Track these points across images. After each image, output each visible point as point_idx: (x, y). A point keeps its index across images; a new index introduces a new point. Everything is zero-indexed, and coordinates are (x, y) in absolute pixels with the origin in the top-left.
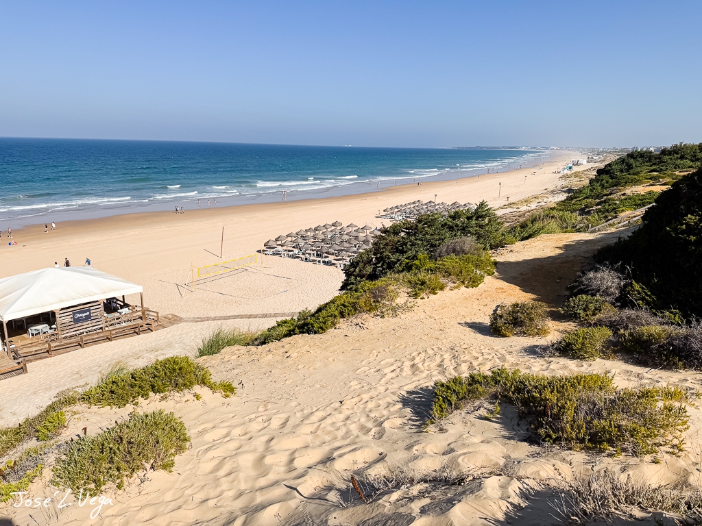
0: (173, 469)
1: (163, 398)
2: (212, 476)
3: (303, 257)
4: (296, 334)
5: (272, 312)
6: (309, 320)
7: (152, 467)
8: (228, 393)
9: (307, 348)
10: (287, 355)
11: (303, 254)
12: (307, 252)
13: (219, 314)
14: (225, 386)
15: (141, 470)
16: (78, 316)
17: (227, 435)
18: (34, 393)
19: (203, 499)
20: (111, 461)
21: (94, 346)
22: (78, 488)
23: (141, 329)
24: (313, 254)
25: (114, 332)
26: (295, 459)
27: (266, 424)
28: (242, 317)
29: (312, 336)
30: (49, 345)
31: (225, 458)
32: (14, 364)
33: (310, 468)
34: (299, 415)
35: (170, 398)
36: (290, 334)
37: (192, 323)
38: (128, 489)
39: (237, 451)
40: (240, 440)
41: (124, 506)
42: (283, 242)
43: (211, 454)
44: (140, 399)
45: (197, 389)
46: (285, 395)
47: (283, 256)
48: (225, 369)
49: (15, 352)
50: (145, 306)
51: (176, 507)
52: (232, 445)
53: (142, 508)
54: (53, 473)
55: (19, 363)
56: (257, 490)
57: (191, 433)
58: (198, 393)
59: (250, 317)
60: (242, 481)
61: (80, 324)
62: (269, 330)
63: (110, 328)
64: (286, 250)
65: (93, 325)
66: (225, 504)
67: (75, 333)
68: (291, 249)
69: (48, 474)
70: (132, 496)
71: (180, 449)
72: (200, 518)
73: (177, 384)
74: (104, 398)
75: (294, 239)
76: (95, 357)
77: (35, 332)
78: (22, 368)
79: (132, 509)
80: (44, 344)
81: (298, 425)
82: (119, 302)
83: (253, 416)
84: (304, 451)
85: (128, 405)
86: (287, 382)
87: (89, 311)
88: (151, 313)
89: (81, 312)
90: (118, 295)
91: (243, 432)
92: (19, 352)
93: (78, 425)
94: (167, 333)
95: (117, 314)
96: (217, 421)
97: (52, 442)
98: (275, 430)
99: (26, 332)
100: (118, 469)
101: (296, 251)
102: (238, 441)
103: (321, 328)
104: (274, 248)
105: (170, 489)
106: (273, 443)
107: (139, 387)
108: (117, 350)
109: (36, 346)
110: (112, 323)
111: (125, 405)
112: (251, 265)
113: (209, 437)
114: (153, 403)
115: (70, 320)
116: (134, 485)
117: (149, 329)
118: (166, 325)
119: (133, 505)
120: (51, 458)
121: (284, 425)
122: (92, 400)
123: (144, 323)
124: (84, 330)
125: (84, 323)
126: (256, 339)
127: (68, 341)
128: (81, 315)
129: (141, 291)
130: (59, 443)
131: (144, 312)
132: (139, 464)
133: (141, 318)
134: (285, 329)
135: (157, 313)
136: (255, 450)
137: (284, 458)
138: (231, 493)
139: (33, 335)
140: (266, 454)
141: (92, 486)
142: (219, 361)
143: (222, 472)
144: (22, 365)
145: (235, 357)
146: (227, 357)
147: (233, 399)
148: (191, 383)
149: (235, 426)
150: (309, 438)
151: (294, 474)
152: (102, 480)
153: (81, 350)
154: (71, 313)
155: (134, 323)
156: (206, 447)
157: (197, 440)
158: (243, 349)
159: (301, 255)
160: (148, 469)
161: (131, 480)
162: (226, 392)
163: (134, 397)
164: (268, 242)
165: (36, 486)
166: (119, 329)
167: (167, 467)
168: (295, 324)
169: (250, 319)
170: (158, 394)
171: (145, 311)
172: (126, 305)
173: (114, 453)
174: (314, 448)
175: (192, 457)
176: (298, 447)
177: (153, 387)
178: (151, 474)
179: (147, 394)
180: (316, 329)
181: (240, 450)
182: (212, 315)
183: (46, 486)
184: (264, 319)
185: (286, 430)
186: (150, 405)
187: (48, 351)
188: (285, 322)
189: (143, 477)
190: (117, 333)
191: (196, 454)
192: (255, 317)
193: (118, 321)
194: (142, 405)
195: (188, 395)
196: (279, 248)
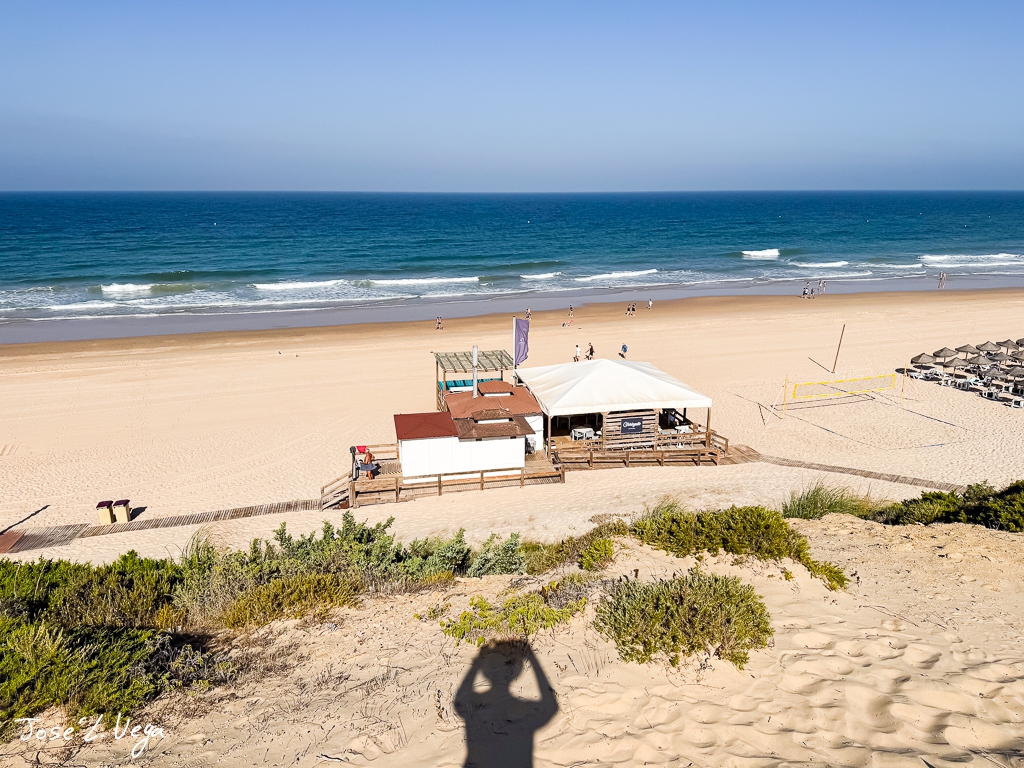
0: (744, 666)
1: (736, 562)
2: (801, 698)
3: (985, 390)
4: (960, 521)
5: (910, 476)
6: (991, 503)
7: (718, 653)
8: (834, 583)
9: (981, 549)
10: (943, 552)
11: (985, 385)
12: (994, 382)
13: (817, 460)
14: (831, 572)
15: (702, 651)
16: (628, 424)
17: (829, 646)
18: (569, 509)
19: (785, 726)
20: (666, 625)
21: (641, 468)
22: (623, 643)
23: (702, 458)
24: (1007, 388)
25: (667, 455)
26: (946, 726)
27: (896, 653)
28: (855, 472)
29: (994, 531)
30: (591, 455)
31: (824, 680)
32: (551, 469)
33: (975, 753)
34: (958, 658)
35: (747, 565)
36: (947, 518)
37: (774, 465)
38: (683, 669)
39: (844, 677)
40: (851, 662)
41: (676, 690)
42: (948, 359)
43: (801, 665)
44: (705, 554)
45: (787, 562)
46: (933, 617)
47: (943, 383)
48: (828, 546)
49: (556, 454)
50: (711, 427)
51: (745, 722)
52: (837, 665)
53: (699, 702)
54: (596, 614)
55: (557, 469)
56: (873, 750)
57: (775, 624)
58: (789, 570)
59: (868, 475)
60: (849, 724)
61: (628, 436)
62: (905, 503)
63: (663, 449)
64: (951, 375)
65: (643, 440)
66: (818, 748)
67: (621, 446)
68: (962, 373)
69: (590, 613)
70: (689, 681)
71: (758, 642)
72: (779, 752)
73: (759, 548)
74: (660, 537)
75: (970, 356)
76: (640, 482)
77: (578, 436)
78: (560, 475)
79: (685, 698)
80: (585, 452)
81: (956, 674)
82: (677, 416)
83: (874, 632)
84: (965, 721)
85: (688, 556)
86: (939, 597)
87: (641, 420)
88: (717, 439)
89: (632, 421)
90: (679, 406)
91: (855, 651)
92: (560, 456)
93: (628, 563)
94: (737, 472)
95: (673, 432)
96: (813, 621)
97: (597, 574)
98: (912, 667)
99: (569, 433)
100: (674, 638)
101: (972, 378)
102: (847, 662)
103: (1016, 523)
104: (928, 368)
105: (739, 693)
106: (906, 686)
107: (707, 537)
108: (667, 480)
109: (577, 452)
110: (666, 442)
111: (685, 555)
112: (882, 392)
113: (801, 639)
114: (722, 564)
115: (618, 428)
116: (691, 668)
117: (712, 460)
118: (736, 459)
119: (688, 694)
120: (596, 594)
121: (929, 664)
122: (645, 536)
123: (707, 451)
124: (632, 445)
125: (633, 436)
126: (881, 513)
127: (612, 455)
128: (631, 425)
129: (710, 406)
130: (604, 579)
131: (709, 436)
132: (701, 641)
133: (703, 443)
134: (938, 508)
135: (727, 440)
136: (874, 686)
137: (927, 719)
138: (830, 736)
139: (575, 438)
140: (894, 700)
141: (641, 648)
142: (819, 531)
143: (817, 699)
144: (560, 472)
145: (845, 532)
146: (832, 529)
147: (840, 594)
148: (780, 553)
149: (842, 638)
150: (977, 704)
151: (943, 750)
152: (653, 645)
153: (625, 469)
154: (620, 420)
155: (692, 448)
156: (795, 652)
157: (782, 637)
158: (860, 523)
159: (980, 386)
160: (712, 653)
161: (689, 660)
162: (832, 581)
163: (697, 548)
164: (920, 356)
165: (577, 623)
166: (674, 451)
167: (739, 660)
168: (960, 503)
169: (869, 479)
170: (731, 553)
171: (710, 434)
172: (686, 422)
173: (672, 616)
174: (986, 722)
175: (774, 660)
176: (954, 709)
177: (725, 542)
178: (714, 660)
179: (716, 550)
180: (1002, 521)
181: (848, 677)
182: (807, 459)
183: (587, 628)
184: (892, 483)
185: (932, 674)
186: (718, 565)
187: (588, 462)
188: (939, 497)
189: (703, 662)
190: (671, 457)
191: (779, 657)
192: (878, 477)
193: (674, 441)
194: (708, 562)
195: (772, 568)
196: (939, 370)
